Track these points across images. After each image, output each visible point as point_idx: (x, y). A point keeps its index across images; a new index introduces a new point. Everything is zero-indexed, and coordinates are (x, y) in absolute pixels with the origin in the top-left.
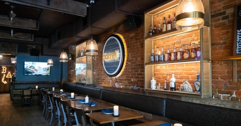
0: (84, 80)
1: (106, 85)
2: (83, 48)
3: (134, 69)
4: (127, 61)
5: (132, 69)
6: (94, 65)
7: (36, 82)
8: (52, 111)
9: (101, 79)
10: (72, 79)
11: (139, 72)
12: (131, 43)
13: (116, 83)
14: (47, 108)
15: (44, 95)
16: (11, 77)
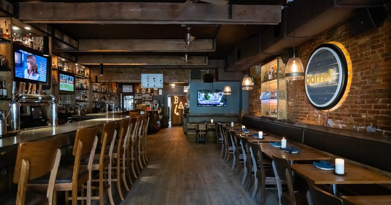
0: (274, 113)
1: (311, 122)
2: (272, 68)
3: (367, 97)
4: (353, 84)
5: (362, 97)
6: (289, 92)
7: (211, 114)
8: (234, 153)
9: (302, 113)
10: (254, 111)
11: (379, 104)
12: (362, 55)
13: (329, 120)
14: (227, 148)
15: (222, 132)
16: (183, 108)
